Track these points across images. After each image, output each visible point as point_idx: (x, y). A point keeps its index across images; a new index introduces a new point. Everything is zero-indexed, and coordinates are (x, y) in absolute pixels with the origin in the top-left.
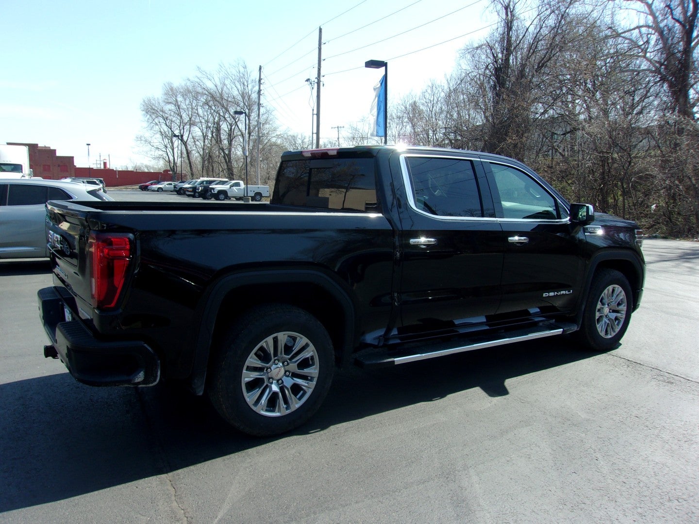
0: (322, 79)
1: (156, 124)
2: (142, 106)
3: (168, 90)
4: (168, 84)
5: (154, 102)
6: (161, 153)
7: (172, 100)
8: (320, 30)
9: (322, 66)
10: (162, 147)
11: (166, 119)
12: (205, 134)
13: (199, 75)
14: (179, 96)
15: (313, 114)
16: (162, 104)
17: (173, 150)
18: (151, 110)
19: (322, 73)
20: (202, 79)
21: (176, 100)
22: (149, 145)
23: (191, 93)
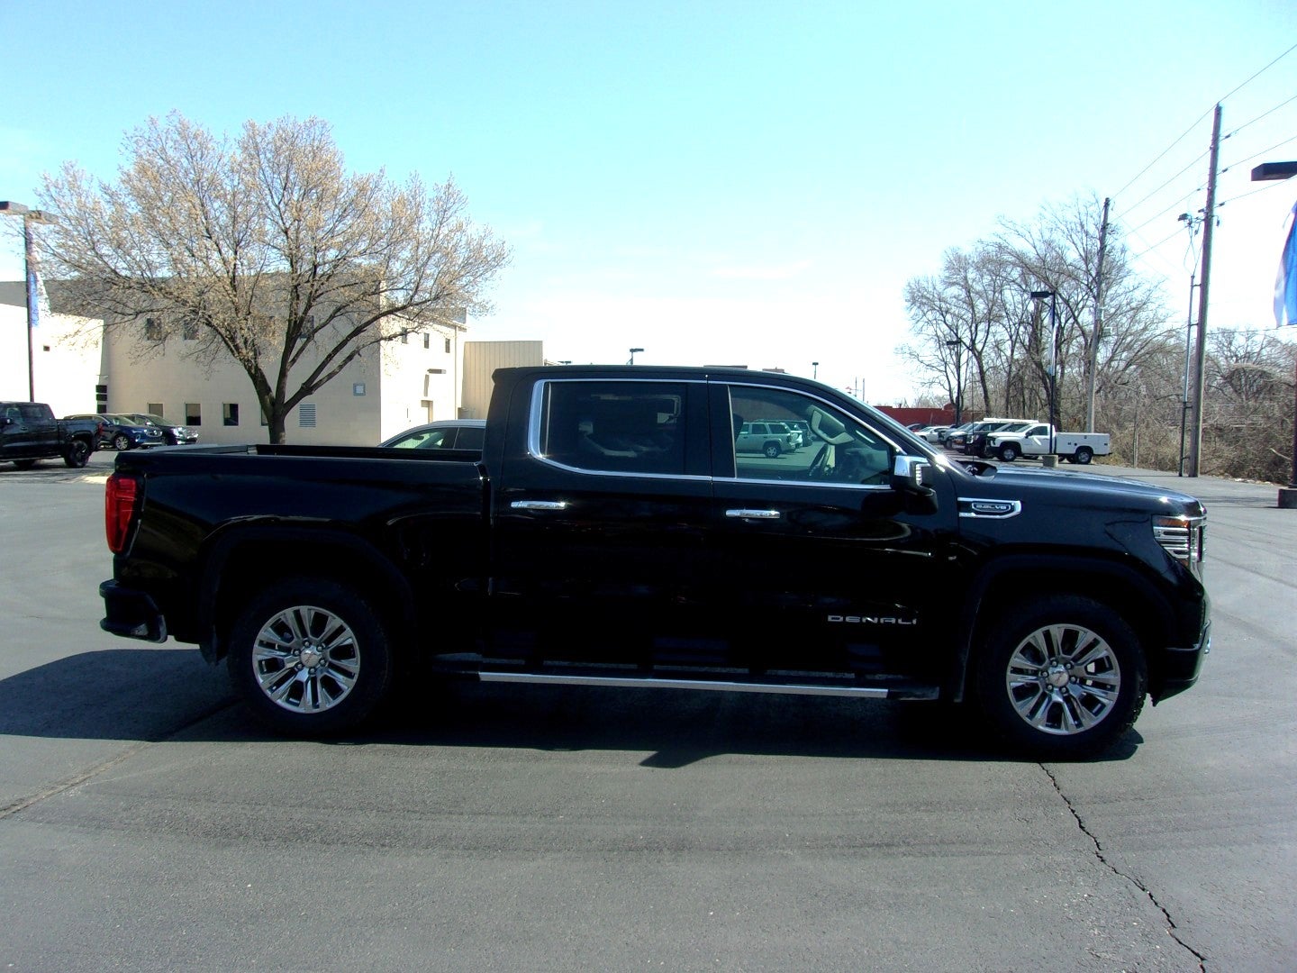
0: (1217, 211)
1: (929, 322)
2: (906, 292)
3: (951, 262)
4: (953, 250)
5: (925, 285)
6: (937, 374)
7: (958, 278)
8: (1218, 111)
9: (1217, 184)
10: (935, 362)
11: (944, 313)
12: (1014, 337)
13: (1000, 230)
14: (971, 270)
15: (1192, 286)
16: (940, 287)
17: (958, 368)
18: (920, 299)
19: (1218, 199)
20: (1005, 237)
21: (966, 278)
22: (916, 360)
23: (993, 263)
